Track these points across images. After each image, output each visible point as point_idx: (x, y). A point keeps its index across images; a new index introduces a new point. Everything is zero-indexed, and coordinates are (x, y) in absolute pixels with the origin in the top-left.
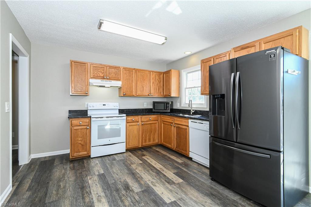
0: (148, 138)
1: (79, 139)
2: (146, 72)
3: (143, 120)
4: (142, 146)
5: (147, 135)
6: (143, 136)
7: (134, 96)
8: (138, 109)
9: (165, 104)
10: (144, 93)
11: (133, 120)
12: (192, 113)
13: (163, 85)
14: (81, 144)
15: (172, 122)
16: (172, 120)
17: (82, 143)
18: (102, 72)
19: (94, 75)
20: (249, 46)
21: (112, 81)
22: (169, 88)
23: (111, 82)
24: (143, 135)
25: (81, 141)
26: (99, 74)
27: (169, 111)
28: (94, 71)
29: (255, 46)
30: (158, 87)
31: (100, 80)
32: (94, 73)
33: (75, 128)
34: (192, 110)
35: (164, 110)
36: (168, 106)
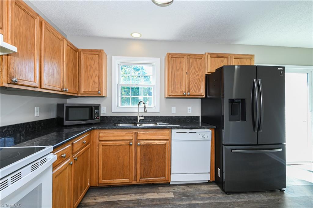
20: (223, 56)
29: (227, 58)
34: (139, 117)
35: (90, 119)
36: (97, 112)
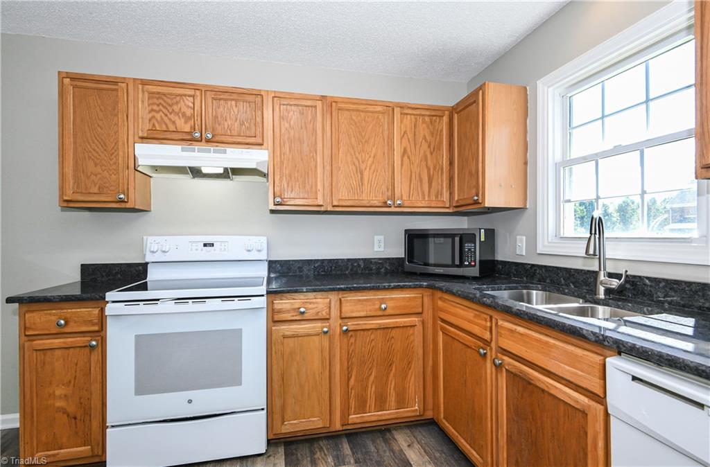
0: (371, 390)
1: (58, 392)
2: (370, 108)
3: (348, 309)
4: (343, 425)
5: (372, 378)
6: (352, 382)
7: (322, 209)
8: (349, 260)
9: (457, 239)
10: (364, 196)
11: (302, 310)
12: (608, 291)
13: (451, 163)
14: (65, 412)
15: (487, 336)
16: (485, 328)
17: (72, 409)
18: (184, 115)
19: (154, 125)
21: (229, 150)
22: (474, 169)
23: (225, 152)
24: (349, 379)
25: (67, 400)
26: (174, 123)
27: (475, 272)
28: (152, 110)
30: (429, 170)
31: (180, 147)
32: (154, 117)
33: (39, 343)
34: (602, 277)
35: (453, 265)
36: (469, 249)
